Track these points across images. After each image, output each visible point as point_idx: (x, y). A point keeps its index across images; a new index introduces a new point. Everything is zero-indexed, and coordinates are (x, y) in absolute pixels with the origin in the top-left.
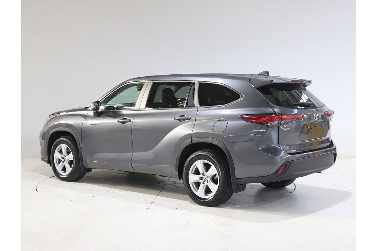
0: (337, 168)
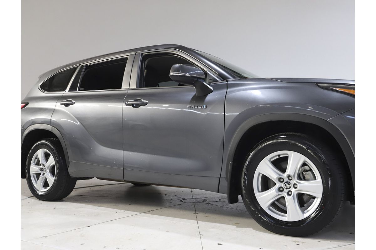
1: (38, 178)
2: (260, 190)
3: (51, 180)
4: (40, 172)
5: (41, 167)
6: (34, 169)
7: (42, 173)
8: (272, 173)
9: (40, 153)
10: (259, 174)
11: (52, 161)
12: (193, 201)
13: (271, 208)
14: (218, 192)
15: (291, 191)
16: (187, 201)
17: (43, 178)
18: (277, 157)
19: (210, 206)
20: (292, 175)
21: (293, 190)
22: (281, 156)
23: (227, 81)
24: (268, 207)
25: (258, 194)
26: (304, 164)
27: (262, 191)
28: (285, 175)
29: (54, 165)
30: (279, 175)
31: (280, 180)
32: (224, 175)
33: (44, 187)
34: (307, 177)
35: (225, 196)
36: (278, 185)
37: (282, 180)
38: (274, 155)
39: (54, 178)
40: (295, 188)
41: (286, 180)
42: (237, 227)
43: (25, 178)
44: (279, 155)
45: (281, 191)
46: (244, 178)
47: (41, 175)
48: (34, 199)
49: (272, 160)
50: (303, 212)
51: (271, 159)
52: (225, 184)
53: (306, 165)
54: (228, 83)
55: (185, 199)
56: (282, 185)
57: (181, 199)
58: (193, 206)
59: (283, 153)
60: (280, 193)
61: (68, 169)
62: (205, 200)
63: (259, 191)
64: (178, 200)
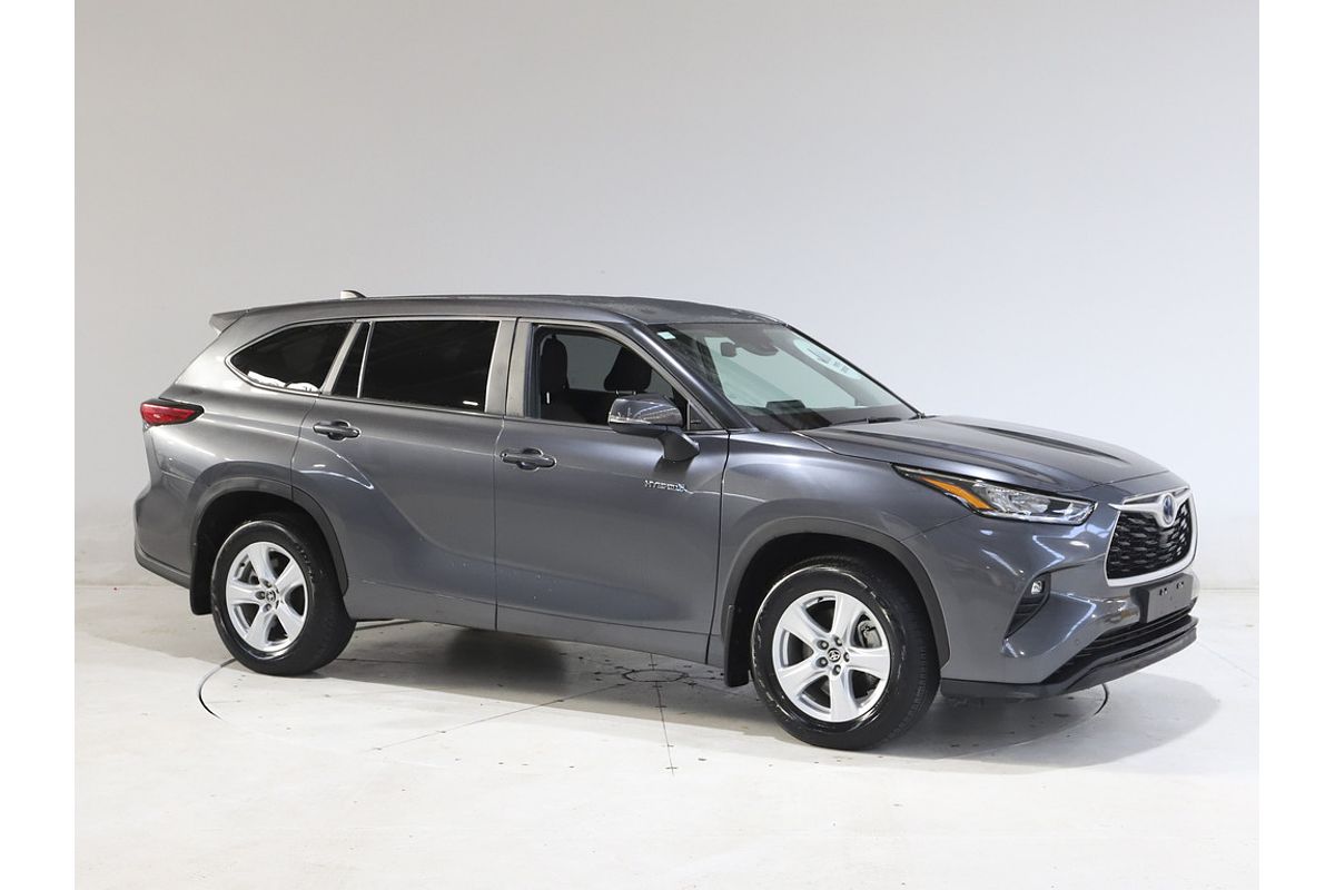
0: (1250, 626)
1: (250, 620)
2: (786, 662)
3: (294, 624)
4: (255, 600)
5: (261, 587)
6: (237, 593)
7: (262, 603)
8: (808, 632)
9: (257, 553)
10: (785, 632)
11: (293, 575)
12: (654, 676)
13: (804, 696)
14: (706, 663)
15: (839, 666)
16: (640, 676)
17: (267, 616)
18: (816, 602)
19: (696, 689)
20: (841, 637)
21: (842, 663)
22: (824, 600)
23: (729, 434)
24: (799, 694)
25: (782, 669)
26: (863, 617)
27: (790, 665)
28: (828, 637)
29: (301, 587)
30: (820, 635)
31: (822, 644)
32: (717, 630)
33: (269, 639)
34: (870, 640)
35: (718, 671)
36: (818, 653)
37: (824, 645)
38: (811, 598)
39: (303, 618)
40: (847, 660)
41: (832, 644)
42: (746, 734)
43: (209, 612)
44: (821, 598)
45: (823, 666)
46: (756, 640)
47: (261, 610)
48: (236, 668)
49: (808, 606)
50: (858, 705)
51: (805, 603)
52: (719, 649)
53: (867, 618)
54: (732, 437)
55: (633, 671)
56: (823, 653)
57: (624, 671)
58: (655, 690)
59: (827, 594)
60: (821, 669)
61: (344, 598)
62: (684, 675)
63: (783, 665)
64: (618, 672)
